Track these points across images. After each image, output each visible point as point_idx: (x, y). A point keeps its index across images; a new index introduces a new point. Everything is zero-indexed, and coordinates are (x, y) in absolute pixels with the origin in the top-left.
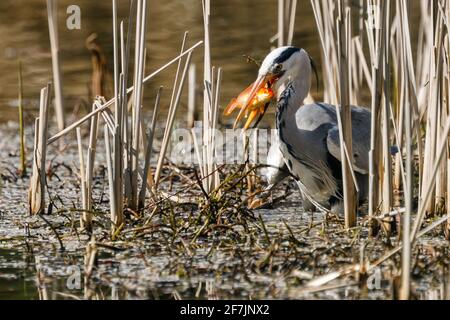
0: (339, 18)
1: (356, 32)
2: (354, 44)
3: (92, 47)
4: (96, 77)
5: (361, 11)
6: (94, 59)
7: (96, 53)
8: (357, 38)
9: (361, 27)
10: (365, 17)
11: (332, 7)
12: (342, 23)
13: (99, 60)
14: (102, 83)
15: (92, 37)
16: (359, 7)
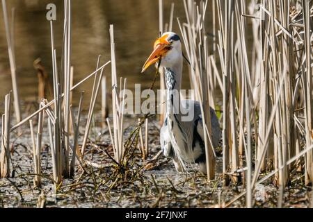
0: (200, 43)
1: (211, 53)
2: (211, 60)
3: (38, 67)
4: (41, 86)
5: (214, 39)
6: (39, 75)
7: (40, 71)
8: (212, 57)
9: (214, 49)
10: (217, 42)
11: (195, 36)
12: (202, 46)
13: (42, 75)
14: (45, 91)
15: (37, 61)
16: (213, 36)
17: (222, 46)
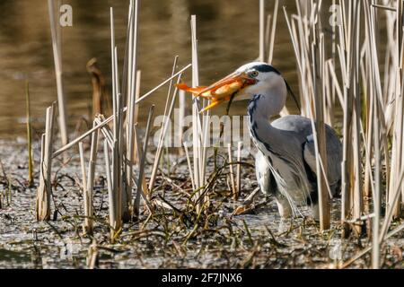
0: (314, 42)
1: (329, 55)
2: (327, 66)
3: (92, 70)
4: (97, 96)
5: (334, 37)
6: (94, 81)
7: (95, 75)
8: (330, 61)
9: (334, 51)
10: (337, 41)
11: (307, 33)
12: (317, 47)
13: (98, 81)
14: (101, 103)
15: (93, 61)
16: (332, 33)
17: (344, 47)
